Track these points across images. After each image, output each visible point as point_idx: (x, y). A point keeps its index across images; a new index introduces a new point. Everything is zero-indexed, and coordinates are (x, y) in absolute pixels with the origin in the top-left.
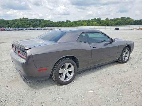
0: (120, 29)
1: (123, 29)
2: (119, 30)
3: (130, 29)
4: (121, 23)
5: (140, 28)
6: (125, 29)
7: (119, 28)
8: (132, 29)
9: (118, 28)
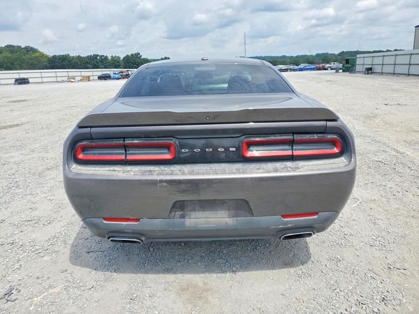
0: (30, 80)
1: (40, 80)
2: (28, 82)
3: (59, 79)
4: (12, 64)
5: (84, 77)
6: (44, 80)
7: (27, 79)
8: (66, 79)
9: (24, 79)
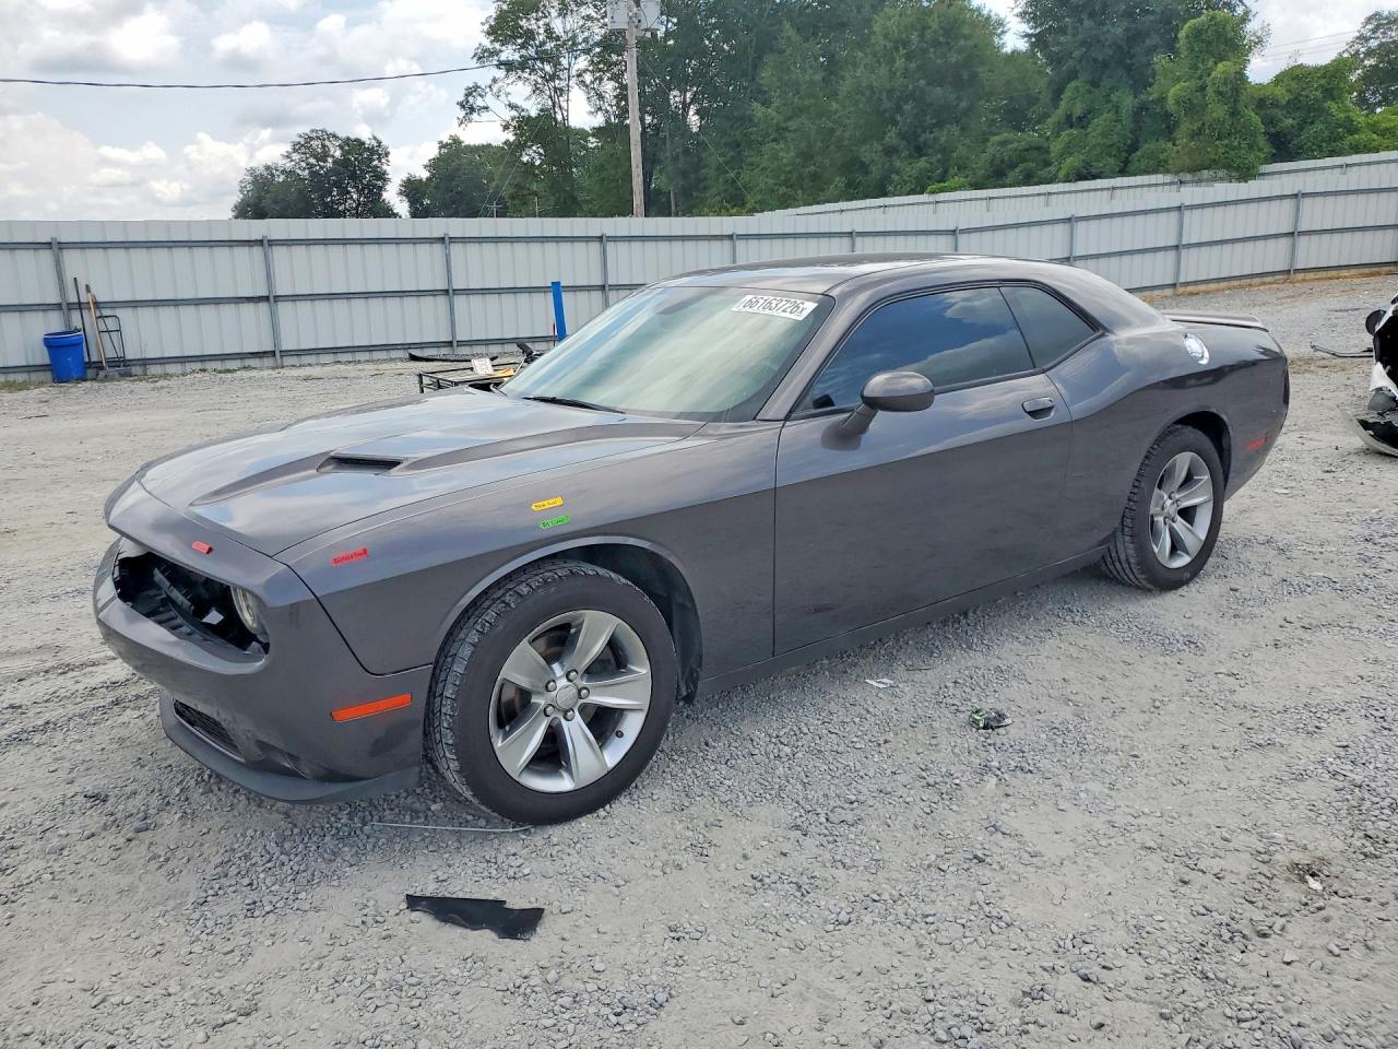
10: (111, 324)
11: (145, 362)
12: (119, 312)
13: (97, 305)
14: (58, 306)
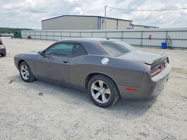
10: (171, 42)
11: (174, 47)
12: (173, 40)
13: (170, 39)
14: (165, 39)
